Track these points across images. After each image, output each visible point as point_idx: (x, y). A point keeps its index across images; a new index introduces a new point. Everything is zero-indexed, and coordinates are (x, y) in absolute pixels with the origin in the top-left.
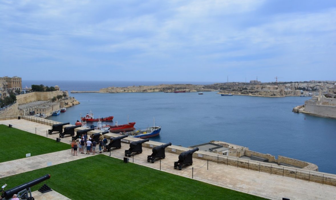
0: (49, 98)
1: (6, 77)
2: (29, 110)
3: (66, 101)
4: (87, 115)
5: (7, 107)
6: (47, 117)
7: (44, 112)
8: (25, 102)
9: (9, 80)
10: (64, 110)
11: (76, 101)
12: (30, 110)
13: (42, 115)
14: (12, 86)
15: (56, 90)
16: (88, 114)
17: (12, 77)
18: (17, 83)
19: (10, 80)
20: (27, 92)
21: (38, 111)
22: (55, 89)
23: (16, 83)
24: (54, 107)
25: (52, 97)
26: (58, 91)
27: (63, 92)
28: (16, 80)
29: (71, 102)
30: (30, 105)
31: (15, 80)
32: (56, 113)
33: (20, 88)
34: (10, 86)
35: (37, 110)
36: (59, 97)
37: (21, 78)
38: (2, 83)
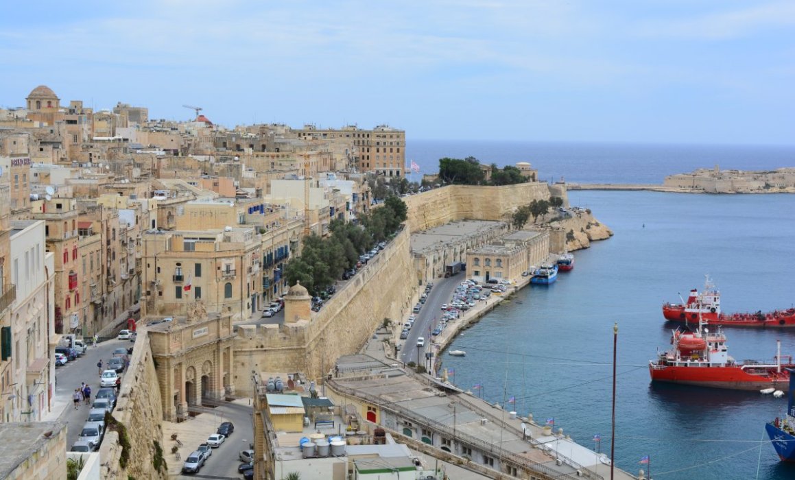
0: (502, 211)
1: (352, 129)
2: (442, 259)
3: (566, 225)
4: (692, 294)
5: (381, 248)
6: (513, 289)
7: (501, 270)
8: (422, 226)
9: (361, 139)
10: (568, 263)
11: (597, 225)
12: (445, 256)
13: (495, 282)
14: (373, 160)
15: (525, 180)
16: (695, 291)
17: (372, 129)
18: (391, 150)
19: (365, 139)
20: (426, 185)
21: (477, 265)
22: (523, 174)
23: (388, 150)
24: (532, 250)
25: (514, 209)
26: (531, 183)
27: (550, 188)
28: (388, 140)
29: (582, 230)
30: (447, 239)
31: (384, 140)
32: (546, 277)
33: (400, 169)
34: (366, 161)
35: (477, 260)
36: (538, 208)
37: (404, 132)
38: (343, 151)
